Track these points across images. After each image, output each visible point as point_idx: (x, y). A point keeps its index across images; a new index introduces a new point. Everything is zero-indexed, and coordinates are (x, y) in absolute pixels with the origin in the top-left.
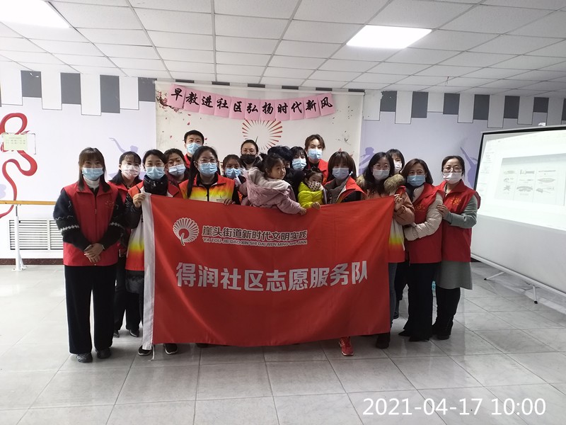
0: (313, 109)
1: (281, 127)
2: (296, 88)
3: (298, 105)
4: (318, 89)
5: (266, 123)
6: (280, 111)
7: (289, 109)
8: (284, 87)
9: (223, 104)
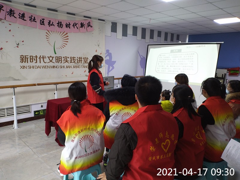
0: (83, 28)
1: (68, 36)
2: (74, 14)
3: (76, 24)
4: (85, 17)
5: (59, 33)
6: (67, 27)
7: (71, 26)
8: (68, 13)
9: (33, 19)
